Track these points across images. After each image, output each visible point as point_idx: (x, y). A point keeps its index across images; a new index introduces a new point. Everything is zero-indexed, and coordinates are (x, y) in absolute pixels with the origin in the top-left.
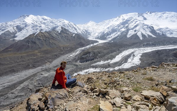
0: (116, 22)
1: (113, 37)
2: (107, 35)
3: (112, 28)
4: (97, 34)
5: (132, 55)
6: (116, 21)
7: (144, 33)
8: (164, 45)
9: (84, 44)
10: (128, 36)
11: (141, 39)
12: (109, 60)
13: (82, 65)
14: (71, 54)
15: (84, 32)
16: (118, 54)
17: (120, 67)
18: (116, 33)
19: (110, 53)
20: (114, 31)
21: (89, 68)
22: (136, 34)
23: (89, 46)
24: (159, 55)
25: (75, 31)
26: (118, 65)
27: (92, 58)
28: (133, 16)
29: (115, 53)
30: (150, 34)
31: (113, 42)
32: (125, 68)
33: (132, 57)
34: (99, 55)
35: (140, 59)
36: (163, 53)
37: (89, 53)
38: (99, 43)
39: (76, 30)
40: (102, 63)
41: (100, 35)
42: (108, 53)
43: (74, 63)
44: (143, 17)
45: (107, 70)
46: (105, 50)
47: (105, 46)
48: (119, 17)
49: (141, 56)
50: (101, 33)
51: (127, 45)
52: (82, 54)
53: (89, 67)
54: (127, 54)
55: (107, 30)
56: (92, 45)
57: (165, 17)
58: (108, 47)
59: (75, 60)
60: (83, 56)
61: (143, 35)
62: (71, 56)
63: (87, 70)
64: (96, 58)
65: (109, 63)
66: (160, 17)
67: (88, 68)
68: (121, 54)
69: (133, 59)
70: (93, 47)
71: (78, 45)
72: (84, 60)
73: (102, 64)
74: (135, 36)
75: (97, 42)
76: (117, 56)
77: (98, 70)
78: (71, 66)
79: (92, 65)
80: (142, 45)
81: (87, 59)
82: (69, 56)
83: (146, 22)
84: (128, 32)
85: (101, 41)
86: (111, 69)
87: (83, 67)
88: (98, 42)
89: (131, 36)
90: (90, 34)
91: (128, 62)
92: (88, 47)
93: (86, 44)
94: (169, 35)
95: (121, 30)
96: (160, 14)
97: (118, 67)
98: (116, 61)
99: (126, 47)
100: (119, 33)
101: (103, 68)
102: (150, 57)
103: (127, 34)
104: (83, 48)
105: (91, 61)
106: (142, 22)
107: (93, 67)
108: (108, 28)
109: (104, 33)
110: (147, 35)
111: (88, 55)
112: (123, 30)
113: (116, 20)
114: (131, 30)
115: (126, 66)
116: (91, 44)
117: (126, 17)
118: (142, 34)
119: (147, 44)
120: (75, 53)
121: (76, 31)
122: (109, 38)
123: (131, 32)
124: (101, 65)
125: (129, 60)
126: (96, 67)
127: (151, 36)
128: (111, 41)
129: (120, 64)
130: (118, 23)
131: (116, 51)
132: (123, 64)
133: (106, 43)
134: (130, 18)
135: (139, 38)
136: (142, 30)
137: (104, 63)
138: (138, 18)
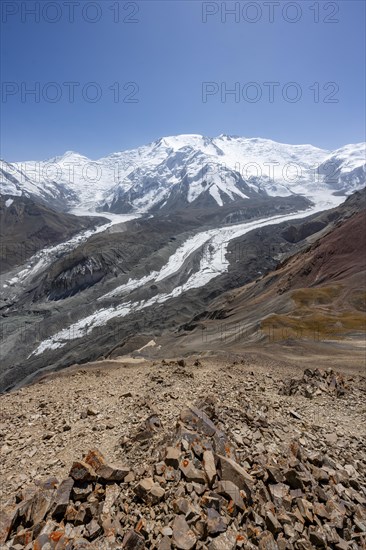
0: (148, 159)
1: (152, 203)
2: (132, 199)
3: (142, 175)
4: (99, 197)
5: (207, 248)
6: (150, 154)
7: (224, 189)
8: (266, 215)
9: (61, 234)
10: (191, 199)
11: (221, 204)
12: (153, 273)
13: (66, 308)
14: (13, 276)
15: (49, 189)
16: (173, 252)
17: (185, 287)
18: (156, 190)
19: (150, 252)
20: (150, 184)
21: (94, 310)
22: (208, 190)
23: (80, 237)
24: (262, 239)
25: (12, 187)
26: (176, 284)
27: (98, 275)
28: (192, 145)
29: (165, 249)
30: (237, 191)
31: (152, 216)
32: (196, 285)
33: (208, 255)
34: (119, 261)
35: (227, 257)
36: (267, 235)
37: (83, 261)
38: (112, 223)
39: (15, 181)
40: (132, 284)
41: (110, 199)
42: (145, 253)
43: (33, 307)
44: (215, 146)
45: (150, 303)
46: (133, 243)
47: (134, 233)
48: (158, 143)
49: (228, 249)
50: (112, 191)
51: (190, 222)
52: (57, 269)
53: (90, 307)
54: (194, 249)
56: (88, 234)
57: (257, 151)
58: (140, 235)
59: (33, 293)
60: (65, 276)
61: (223, 196)
62: (11, 282)
63: (88, 320)
64: (110, 273)
65: (154, 280)
66: (249, 149)
67: (89, 313)
68: (182, 248)
69: (212, 259)
70: (98, 239)
71: (34, 238)
73: (133, 287)
74: (206, 198)
75: (105, 221)
76: (172, 257)
77: (123, 311)
78: (22, 319)
79: (103, 297)
80: (224, 220)
81: (82, 281)
82: (5, 286)
83: (224, 161)
84: (188, 189)
85: (118, 219)
87: (69, 314)
88: (110, 221)
89: (195, 197)
90: (73, 195)
91: (202, 268)
92: (76, 240)
93: (68, 230)
94: (272, 194)
95: (169, 181)
96: (246, 141)
97: (180, 288)
98: (170, 273)
99: (191, 229)
100: (165, 191)
101: (139, 299)
102: (244, 248)
103: (186, 192)
104: (59, 247)
106: (216, 161)
107: (106, 305)
109: (120, 190)
110: (230, 195)
111: (81, 267)
112: (175, 180)
113: (150, 151)
114: (194, 183)
115: (199, 280)
116: (86, 230)
117: (175, 143)
118: (220, 191)
119: (234, 217)
120: (30, 269)
121: (18, 188)
122: (140, 205)
123: (195, 186)
124: (132, 292)
125: (204, 263)
126: (115, 302)
127: (240, 197)
128: (146, 215)
129: (182, 277)
130: (156, 161)
131: (165, 244)
132: (190, 276)
133: (133, 222)
134: (185, 148)
135: (215, 202)
136: (218, 182)
137: (140, 284)
138: (203, 149)
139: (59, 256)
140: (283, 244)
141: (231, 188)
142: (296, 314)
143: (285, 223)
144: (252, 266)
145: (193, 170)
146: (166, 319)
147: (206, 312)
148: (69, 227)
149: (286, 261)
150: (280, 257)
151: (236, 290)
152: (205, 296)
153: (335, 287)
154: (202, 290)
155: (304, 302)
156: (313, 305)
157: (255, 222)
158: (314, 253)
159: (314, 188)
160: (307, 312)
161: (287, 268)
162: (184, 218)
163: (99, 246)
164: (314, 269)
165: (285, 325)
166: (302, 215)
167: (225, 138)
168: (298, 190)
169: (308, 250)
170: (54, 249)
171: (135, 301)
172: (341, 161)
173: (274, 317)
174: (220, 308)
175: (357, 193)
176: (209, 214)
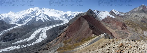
0: (28, 12)
1: (27, 22)
2: (23, 21)
3: (25, 16)
4: (15, 20)
5: (41, 32)
7: (45, 18)
8: (55, 24)
9: (6, 28)
10: (37, 21)
11: (44, 22)
12: (27, 39)
15: (6, 18)
16: (32, 34)
17: (35, 42)
18: (29, 19)
19: (26, 33)
20: (27, 17)
22: (41, 19)
23: (10, 29)
24: (54, 30)
26: (33, 41)
27: (13, 38)
28: (37, 9)
29: (30, 33)
30: (48, 19)
31: (27, 25)
32: (39, 42)
33: (41, 34)
34: (19, 35)
35: (46, 35)
36: (55, 29)
37: (10, 34)
38: (18, 26)
39: (1, 17)
40: (21, 41)
41: (18, 21)
42: (25, 33)
44: (42, 10)
45: (26, 46)
46: (22, 31)
47: (23, 28)
48: (29, 9)
49: (46, 32)
50: (18, 19)
51: (37, 26)
52: (4, 35)
54: (38, 33)
55: (23, 17)
56: (12, 28)
58: (24, 29)
60: (6, 37)
61: (45, 20)
63: (9, 48)
64: (16, 38)
65: (27, 40)
66: (49, 11)
67: (10, 46)
68: (35, 33)
69: (42, 35)
70: (14, 30)
71: (1, 28)
72: (6, 40)
74: (40, 20)
75: (16, 25)
76: (32, 35)
77: (18, 47)
79: (14, 43)
80: (45, 25)
81: (9, 39)
83: (44, 13)
84: (36, 18)
85: (19, 25)
86: (29, 45)
87: (5, 46)
89: (38, 20)
90: (10, 20)
91: (40, 38)
92: (9, 29)
94: (55, 20)
95: (32, 17)
96: (49, 9)
97: (34, 42)
98: (31, 39)
99: (37, 28)
100: (31, 19)
102: (50, 32)
103: (36, 19)
104: (6, 31)
105: (12, 40)
106: (42, 13)
107: (14, 45)
108: (23, 16)
109: (20, 19)
110: (46, 20)
111: (9, 36)
112: (33, 17)
114: (38, 17)
115: (39, 41)
116: (12, 27)
117: (33, 9)
118: (44, 19)
119: (47, 25)
122: (25, 22)
124: (21, 43)
125: (40, 36)
126: (16, 45)
127: (49, 20)
128: (26, 24)
129: (35, 40)
130: (29, 12)
131: (30, 31)
132: (37, 39)
133: (23, 26)
134: (36, 10)
135: (43, 21)
136: (43, 17)
137: (23, 41)
138: (40, 10)
139: (5, 32)
140: (59, 31)
141: (46, 19)
142: (64, 46)
143: (59, 26)
144: (53, 36)
145: (37, 14)
146: (30, 50)
147: (41, 49)
148: (8, 26)
149: (60, 35)
150: (59, 34)
151: (49, 43)
152: (41, 45)
153: (71, 39)
154: (40, 43)
155: (66, 43)
156: (68, 44)
157: (52, 26)
158: (66, 32)
159: (64, 19)
160: (67, 45)
161: (61, 36)
162: (35, 25)
163: (14, 31)
164: (67, 36)
165: (63, 49)
166: (62, 24)
167: (44, 8)
168: (61, 19)
169: (65, 32)
170: (5, 31)
171: (22, 45)
172: (67, 14)
173: (59, 48)
174: (45, 47)
175: (71, 20)
176: (41, 24)
